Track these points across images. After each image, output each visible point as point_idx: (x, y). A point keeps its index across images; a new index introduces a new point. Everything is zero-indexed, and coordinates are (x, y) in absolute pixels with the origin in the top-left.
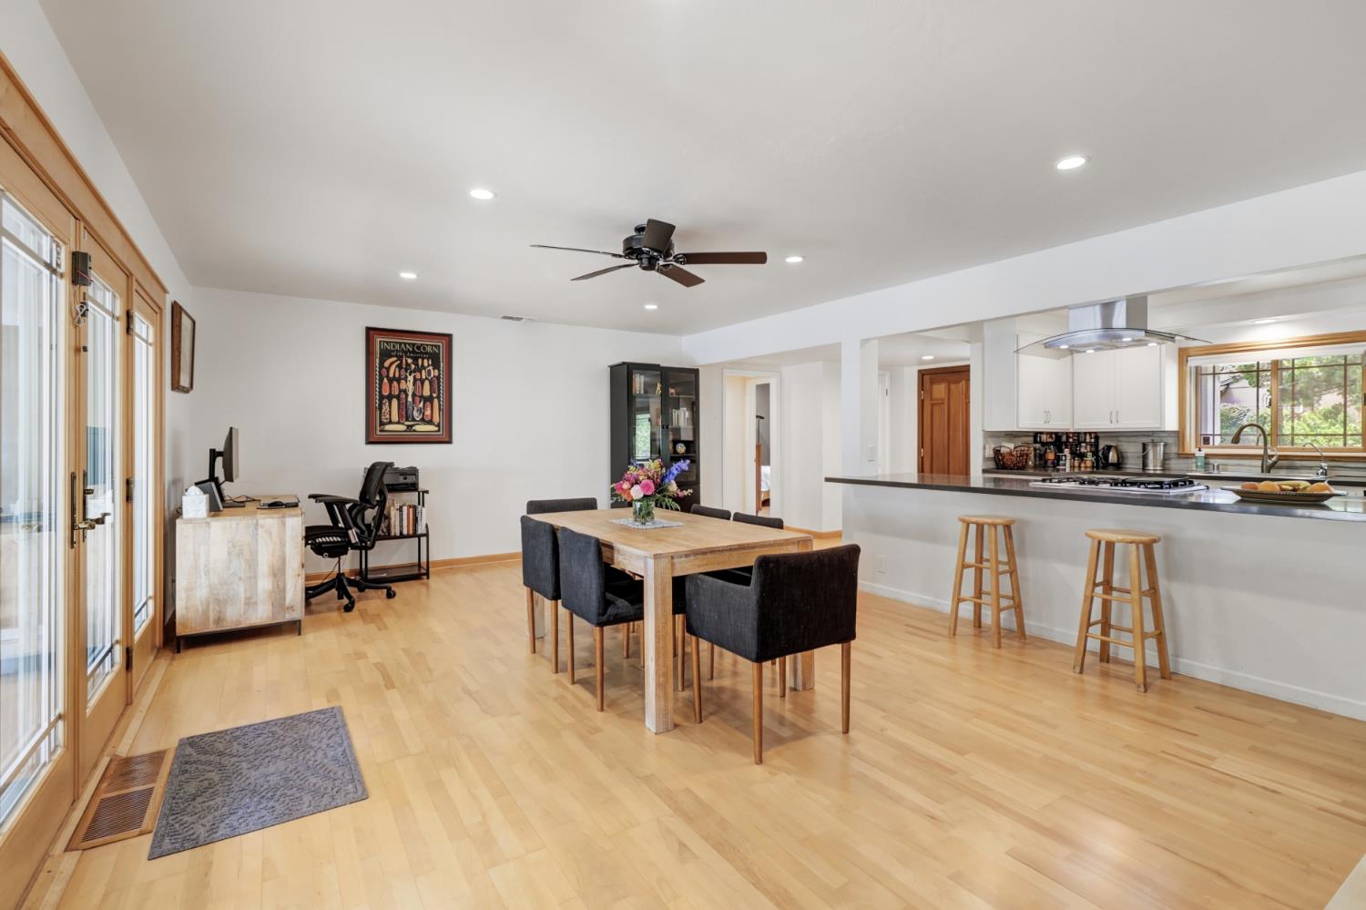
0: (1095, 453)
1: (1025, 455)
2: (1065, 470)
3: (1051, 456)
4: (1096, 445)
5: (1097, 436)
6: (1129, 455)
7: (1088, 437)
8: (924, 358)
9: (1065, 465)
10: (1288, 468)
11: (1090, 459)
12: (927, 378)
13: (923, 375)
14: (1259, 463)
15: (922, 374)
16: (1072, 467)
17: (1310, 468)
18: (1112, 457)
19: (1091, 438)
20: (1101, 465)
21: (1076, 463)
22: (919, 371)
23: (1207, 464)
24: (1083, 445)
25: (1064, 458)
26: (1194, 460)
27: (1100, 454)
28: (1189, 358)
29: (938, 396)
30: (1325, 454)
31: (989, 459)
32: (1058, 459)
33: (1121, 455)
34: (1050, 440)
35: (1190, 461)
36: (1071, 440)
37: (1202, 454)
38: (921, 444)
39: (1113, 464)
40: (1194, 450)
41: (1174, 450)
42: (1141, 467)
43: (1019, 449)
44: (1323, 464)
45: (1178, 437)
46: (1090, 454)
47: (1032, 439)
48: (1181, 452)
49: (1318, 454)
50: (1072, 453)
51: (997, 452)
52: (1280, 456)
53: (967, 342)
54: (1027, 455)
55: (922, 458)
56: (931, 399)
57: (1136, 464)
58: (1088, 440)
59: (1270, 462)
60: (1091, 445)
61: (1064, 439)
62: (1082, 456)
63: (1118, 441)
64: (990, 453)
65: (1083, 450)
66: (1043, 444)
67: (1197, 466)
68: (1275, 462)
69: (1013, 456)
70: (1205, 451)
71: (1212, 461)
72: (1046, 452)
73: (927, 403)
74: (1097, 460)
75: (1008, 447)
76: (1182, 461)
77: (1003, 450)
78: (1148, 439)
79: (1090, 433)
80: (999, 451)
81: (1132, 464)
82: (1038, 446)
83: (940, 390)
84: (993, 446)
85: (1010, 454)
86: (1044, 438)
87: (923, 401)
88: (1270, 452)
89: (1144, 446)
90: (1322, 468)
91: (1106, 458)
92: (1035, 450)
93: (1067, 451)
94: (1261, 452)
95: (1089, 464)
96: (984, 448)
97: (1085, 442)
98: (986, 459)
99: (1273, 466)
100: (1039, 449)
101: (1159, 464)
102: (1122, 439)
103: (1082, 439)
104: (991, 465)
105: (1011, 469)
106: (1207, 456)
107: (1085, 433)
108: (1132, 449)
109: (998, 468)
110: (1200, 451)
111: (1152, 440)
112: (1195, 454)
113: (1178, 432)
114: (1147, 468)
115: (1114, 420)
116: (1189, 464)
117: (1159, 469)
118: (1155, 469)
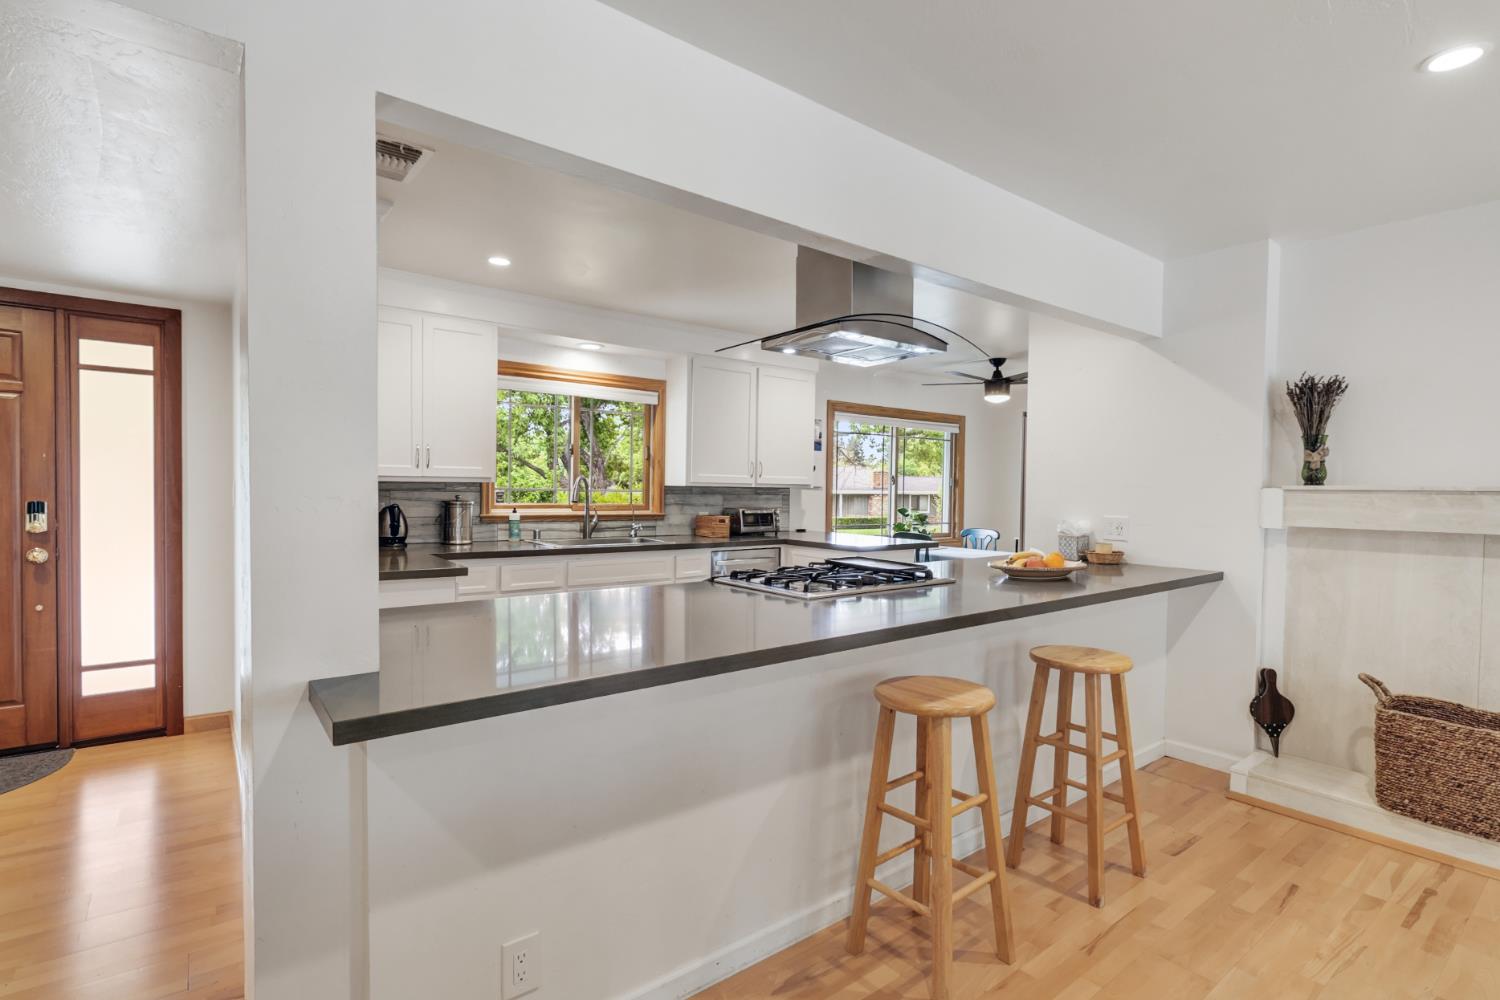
6: (409, 522)
17: (613, 529)
18: (402, 527)
23: (520, 529)
26: (504, 525)
30: (637, 513)
33: (405, 526)
35: (496, 527)
37: (515, 517)
39: (400, 541)
41: (476, 511)
42: (439, 540)
44: (635, 525)
45: (481, 492)
48: (484, 515)
52: (599, 516)
57: (419, 537)
59: (593, 523)
63: (394, 499)
67: (511, 535)
68: (596, 524)
70: (521, 512)
71: (525, 525)
76: (487, 528)
78: (451, 494)
81: (414, 536)
88: (592, 513)
90: (634, 528)
91: (397, 528)
94: (584, 513)
99: (595, 529)
101: (467, 533)
102: (398, 494)
106: (524, 519)
108: (415, 513)
110: (515, 512)
111: (457, 497)
112: (508, 517)
113: (481, 484)
114: (452, 542)
115: (423, 464)
116: (494, 531)
117: (468, 542)
118: (464, 542)
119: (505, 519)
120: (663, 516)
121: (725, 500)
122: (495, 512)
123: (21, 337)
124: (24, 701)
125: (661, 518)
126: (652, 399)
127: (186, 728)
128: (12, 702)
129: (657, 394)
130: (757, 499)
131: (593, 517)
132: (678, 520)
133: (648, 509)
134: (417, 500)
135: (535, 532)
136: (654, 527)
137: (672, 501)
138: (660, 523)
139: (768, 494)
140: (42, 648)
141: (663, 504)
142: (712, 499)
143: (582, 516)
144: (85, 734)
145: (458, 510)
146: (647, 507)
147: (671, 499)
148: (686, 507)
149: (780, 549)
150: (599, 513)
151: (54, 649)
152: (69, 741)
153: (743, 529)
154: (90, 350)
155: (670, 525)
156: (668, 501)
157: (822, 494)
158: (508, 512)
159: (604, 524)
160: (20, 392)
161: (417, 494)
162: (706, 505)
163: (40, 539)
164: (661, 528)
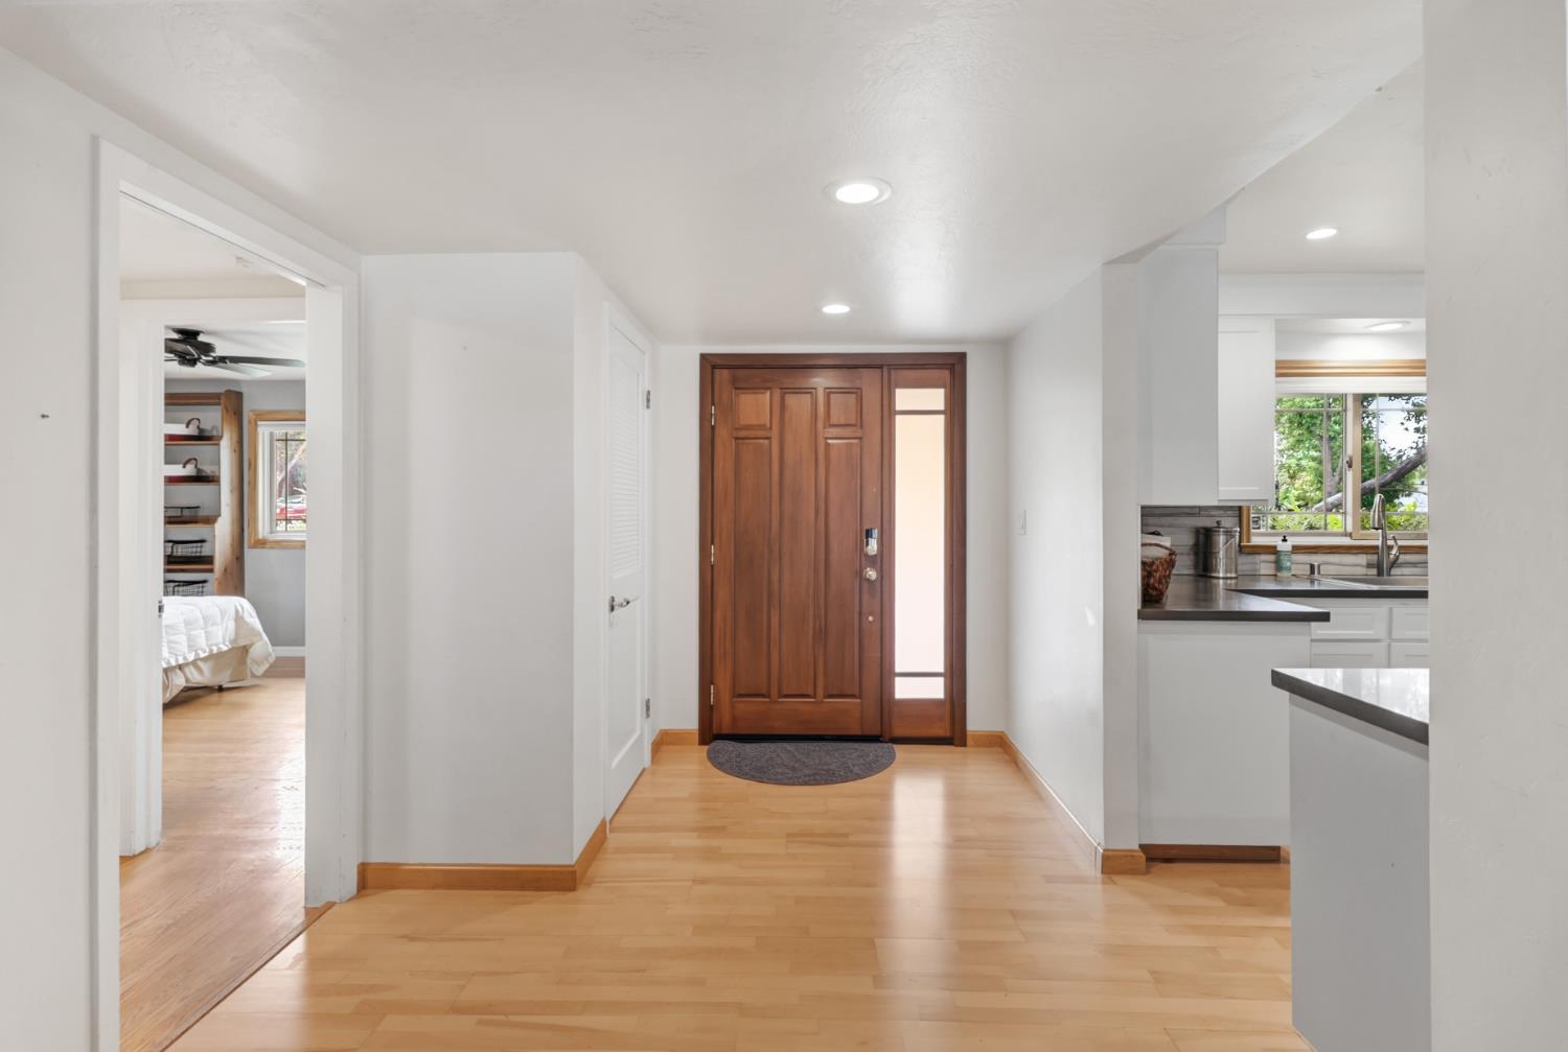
12: (723, 376)
13: (714, 367)
15: (711, 365)
22: (704, 358)
23: (1292, 562)
26: (1272, 556)
29: (753, 421)
35: (1260, 557)
37: (1286, 547)
38: (710, 533)
45: (1240, 517)
48: (1244, 544)
52: (1400, 548)
55: (713, 568)
56: (735, 427)
67: (1279, 569)
70: (1293, 540)
73: (725, 437)
76: (1250, 558)
78: (1213, 520)
83: (756, 406)
87: (712, 428)
88: (1390, 543)
99: (1391, 564)
106: (1297, 549)
110: (1285, 540)
111: (1218, 522)
112: (1275, 547)
113: (1240, 508)
114: (1214, 575)
116: (1259, 562)
117: (1233, 575)
118: (1229, 575)
119: (1272, 550)
122: (1256, 541)
123: (861, 392)
124: (860, 697)
127: (969, 741)
128: (853, 696)
131: (1390, 548)
135: (1312, 566)
140: (873, 654)
143: (1377, 547)
144: (898, 732)
145: (1222, 539)
150: (1400, 543)
151: (879, 655)
152: (887, 737)
154: (905, 398)
158: (1276, 541)
159: (1403, 558)
160: (860, 438)
163: (873, 561)
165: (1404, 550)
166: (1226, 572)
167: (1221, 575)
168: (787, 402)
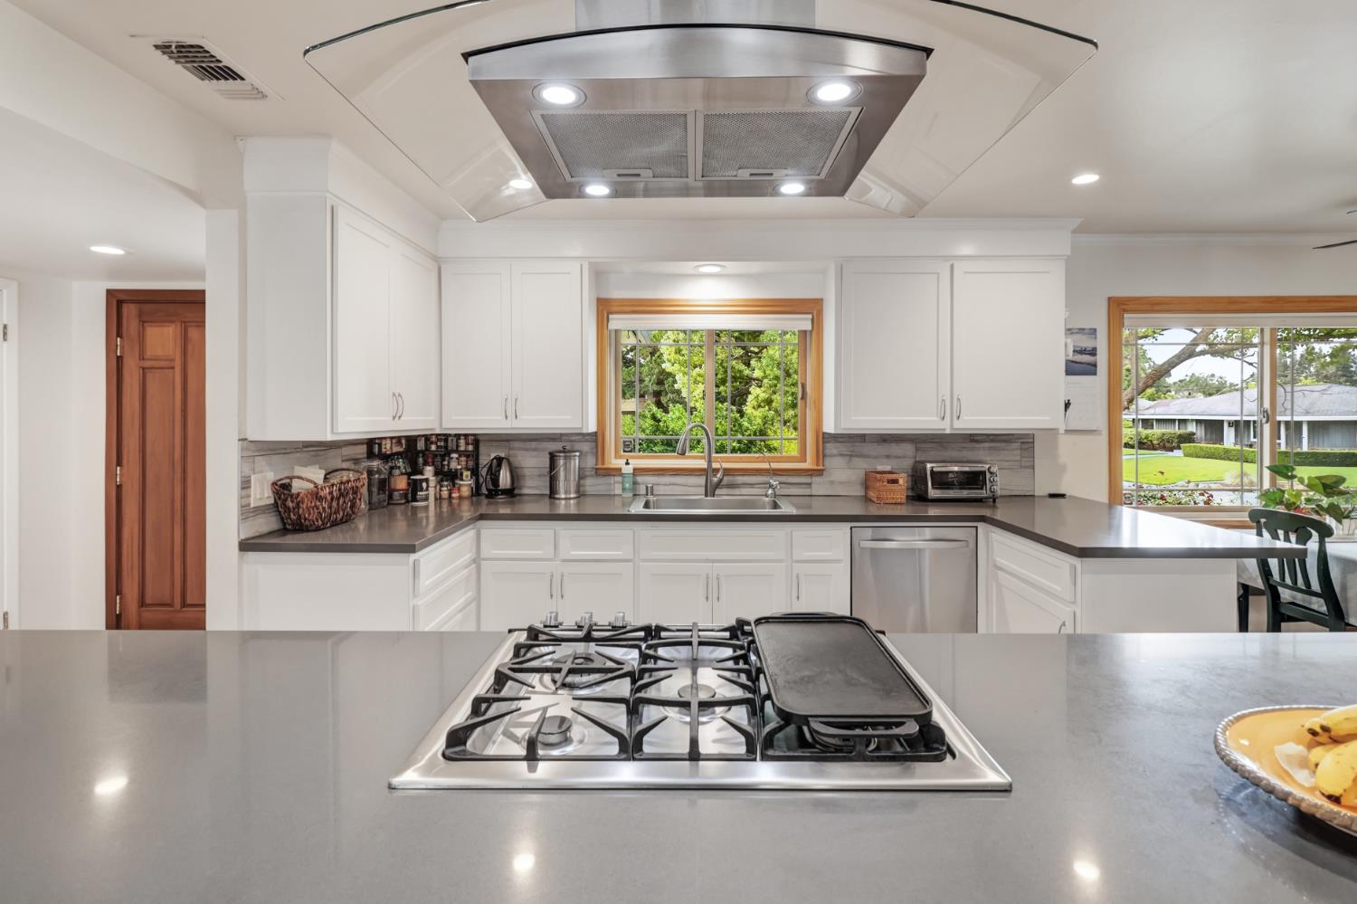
0: (475, 472)
1: (347, 494)
2: (427, 507)
3: (401, 483)
4: (475, 455)
5: (476, 440)
6: (527, 472)
7: (462, 442)
8: (95, 249)
9: (426, 499)
10: (731, 486)
11: (467, 483)
12: (130, 311)
13: (120, 303)
14: (702, 480)
15: (118, 302)
16: (439, 499)
17: (751, 485)
18: (505, 479)
19: (467, 444)
20: (484, 491)
21: (445, 493)
22: (110, 293)
23: (635, 483)
24: (455, 455)
25: (424, 485)
26: (619, 479)
27: (484, 472)
28: (611, 316)
29: (159, 352)
31: (259, 510)
32: (415, 487)
33: (515, 476)
34: (396, 449)
35: (612, 480)
36: (433, 447)
37: (628, 470)
38: (116, 455)
39: (505, 492)
40: (620, 463)
41: (590, 462)
42: (548, 492)
43: (335, 480)
44: (771, 483)
45: (596, 441)
46: (467, 474)
47: (364, 449)
48: (600, 466)
49: (766, 466)
50: (436, 474)
51: (282, 489)
53: (196, 197)
54: (355, 491)
55: (119, 487)
56: (142, 358)
57: (536, 488)
58: (462, 448)
59: (715, 480)
60: (468, 456)
61: (421, 445)
62: (453, 477)
63: (513, 449)
64: (262, 494)
65: (454, 465)
66: (386, 458)
67: (624, 489)
68: (721, 480)
69: (320, 499)
70: (632, 464)
71: (639, 479)
72: (390, 474)
73: (131, 367)
74: (478, 486)
75: (310, 476)
76: (601, 480)
77: (297, 486)
78: (557, 447)
79: (466, 436)
80: (287, 487)
82: (375, 464)
83: (162, 339)
84: (271, 476)
85: (316, 495)
86: (387, 447)
87: (119, 359)
88: (715, 465)
89: (553, 457)
90: (771, 486)
91: (495, 481)
92: (370, 473)
93: (429, 472)
94: (702, 464)
95: (465, 491)
96: (246, 484)
97: (457, 451)
98: (247, 512)
99: (718, 485)
100: (379, 472)
101: (573, 488)
102: (517, 444)
103: (452, 445)
104: (268, 523)
105: (318, 529)
106: (637, 471)
107: (458, 436)
108: (532, 463)
109: (284, 531)
110: (626, 464)
111: (564, 448)
112: (620, 469)
114: (558, 495)
115: (511, 413)
116: (610, 484)
117: (575, 496)
118: (568, 496)
120: (823, 470)
121: (917, 450)
122: (609, 464)
125: (820, 472)
126: (804, 323)
129: (810, 316)
130: (973, 449)
131: (717, 470)
132: (843, 476)
133: (805, 461)
134: (534, 450)
135: (647, 487)
136: (809, 484)
137: (835, 451)
138: (816, 479)
139: (992, 441)
141: (821, 455)
142: (896, 449)
145: (562, 462)
146: (803, 458)
147: (832, 448)
148: (855, 459)
149: (977, 527)
153: (933, 493)
155: (832, 483)
156: (827, 452)
157: (1102, 441)
158: (622, 464)
159: (731, 480)
161: (534, 444)
162: (888, 457)
164: (819, 485)
165: (727, 472)
166: (566, 493)
167: (563, 496)
168: (190, 335)
